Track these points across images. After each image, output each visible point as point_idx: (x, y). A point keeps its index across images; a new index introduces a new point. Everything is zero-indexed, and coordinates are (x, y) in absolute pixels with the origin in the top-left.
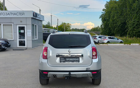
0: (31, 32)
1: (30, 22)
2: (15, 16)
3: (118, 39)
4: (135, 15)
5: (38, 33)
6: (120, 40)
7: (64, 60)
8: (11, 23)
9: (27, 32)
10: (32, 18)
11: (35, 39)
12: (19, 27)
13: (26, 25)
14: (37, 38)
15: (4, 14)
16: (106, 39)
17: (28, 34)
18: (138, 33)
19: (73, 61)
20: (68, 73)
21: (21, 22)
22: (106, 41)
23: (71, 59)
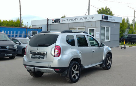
0: (99, 34)
1: (98, 25)
2: (87, 20)
5: (111, 34)
7: (34, 57)
8: (84, 27)
9: (96, 34)
10: (101, 21)
11: (106, 41)
12: (90, 30)
13: (96, 27)
14: (110, 40)
15: (78, 19)
17: (96, 36)
19: (39, 58)
20: (33, 67)
21: (92, 25)
23: (38, 56)
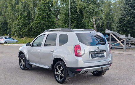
3: (14, 39)
4: (20, 16)
6: (15, 41)
7: (95, 56)
16: (3, 39)
18: (24, 33)
22: (3, 42)
23: (99, 55)
